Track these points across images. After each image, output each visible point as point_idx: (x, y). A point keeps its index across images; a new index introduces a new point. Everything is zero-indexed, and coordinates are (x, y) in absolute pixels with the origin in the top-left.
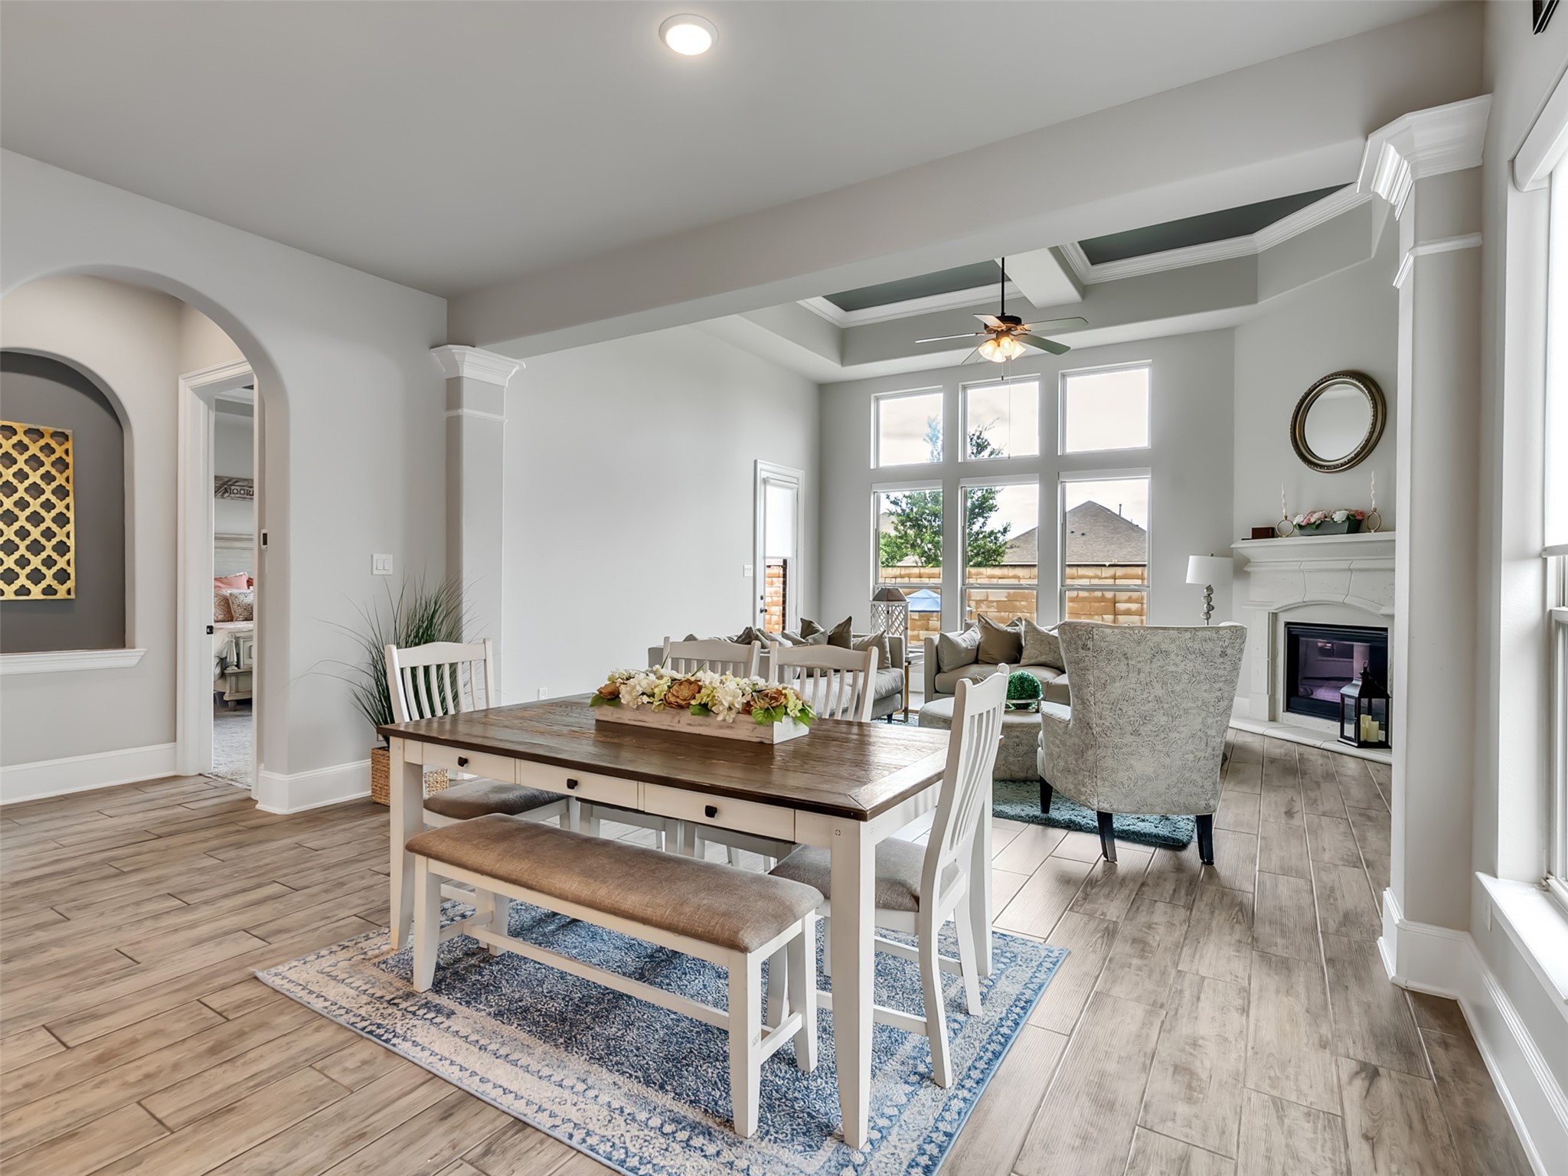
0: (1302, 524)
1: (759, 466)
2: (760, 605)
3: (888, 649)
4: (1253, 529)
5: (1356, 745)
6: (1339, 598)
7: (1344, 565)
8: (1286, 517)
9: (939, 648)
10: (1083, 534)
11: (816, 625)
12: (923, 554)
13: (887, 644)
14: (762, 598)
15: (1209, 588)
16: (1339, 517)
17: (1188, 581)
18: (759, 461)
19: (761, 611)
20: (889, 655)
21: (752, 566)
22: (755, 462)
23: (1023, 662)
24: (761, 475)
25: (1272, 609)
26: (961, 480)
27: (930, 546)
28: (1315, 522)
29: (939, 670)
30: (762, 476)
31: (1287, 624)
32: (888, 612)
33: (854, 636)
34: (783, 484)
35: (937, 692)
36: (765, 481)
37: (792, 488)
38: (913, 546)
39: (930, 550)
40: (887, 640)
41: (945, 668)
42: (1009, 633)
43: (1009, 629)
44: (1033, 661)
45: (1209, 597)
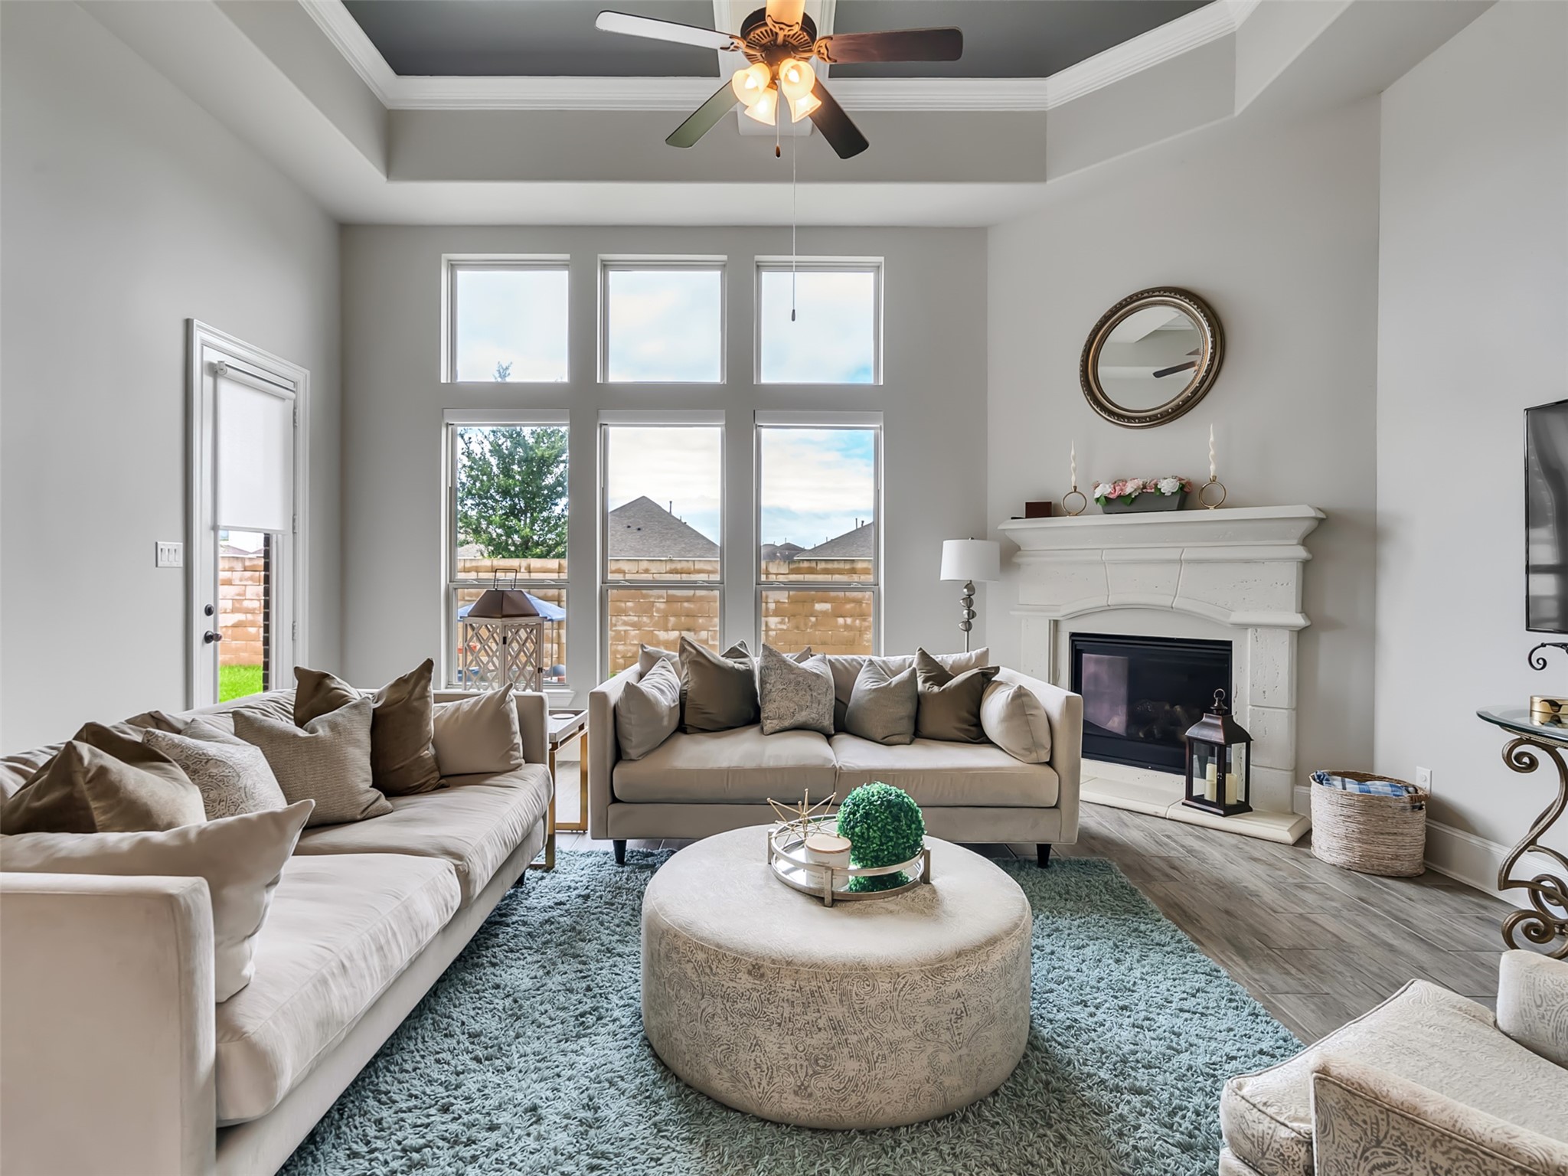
0: (1111, 496)
1: (198, 336)
2: (202, 625)
3: (516, 727)
4: (1027, 503)
5: (1222, 812)
6: (1166, 601)
7: (1174, 554)
8: (1075, 488)
9: (622, 711)
10: (639, 529)
11: (339, 683)
12: (490, 541)
13: (515, 716)
14: (209, 611)
15: (970, 586)
16: (1168, 487)
17: (943, 577)
18: (196, 322)
19: (208, 638)
20: (518, 739)
21: (180, 545)
22: (188, 324)
23: (769, 725)
24: (204, 355)
25: (1056, 616)
26: (602, 411)
27: (500, 531)
28: (1130, 494)
29: (619, 755)
30: (207, 359)
31: (1073, 635)
32: (505, 639)
33: (440, 698)
34: (257, 382)
35: (615, 800)
36: (215, 371)
37: (282, 399)
38: (477, 531)
39: (500, 535)
40: (513, 705)
41: (633, 752)
42: (738, 670)
43: (730, 662)
44: (787, 723)
45: (969, 601)
